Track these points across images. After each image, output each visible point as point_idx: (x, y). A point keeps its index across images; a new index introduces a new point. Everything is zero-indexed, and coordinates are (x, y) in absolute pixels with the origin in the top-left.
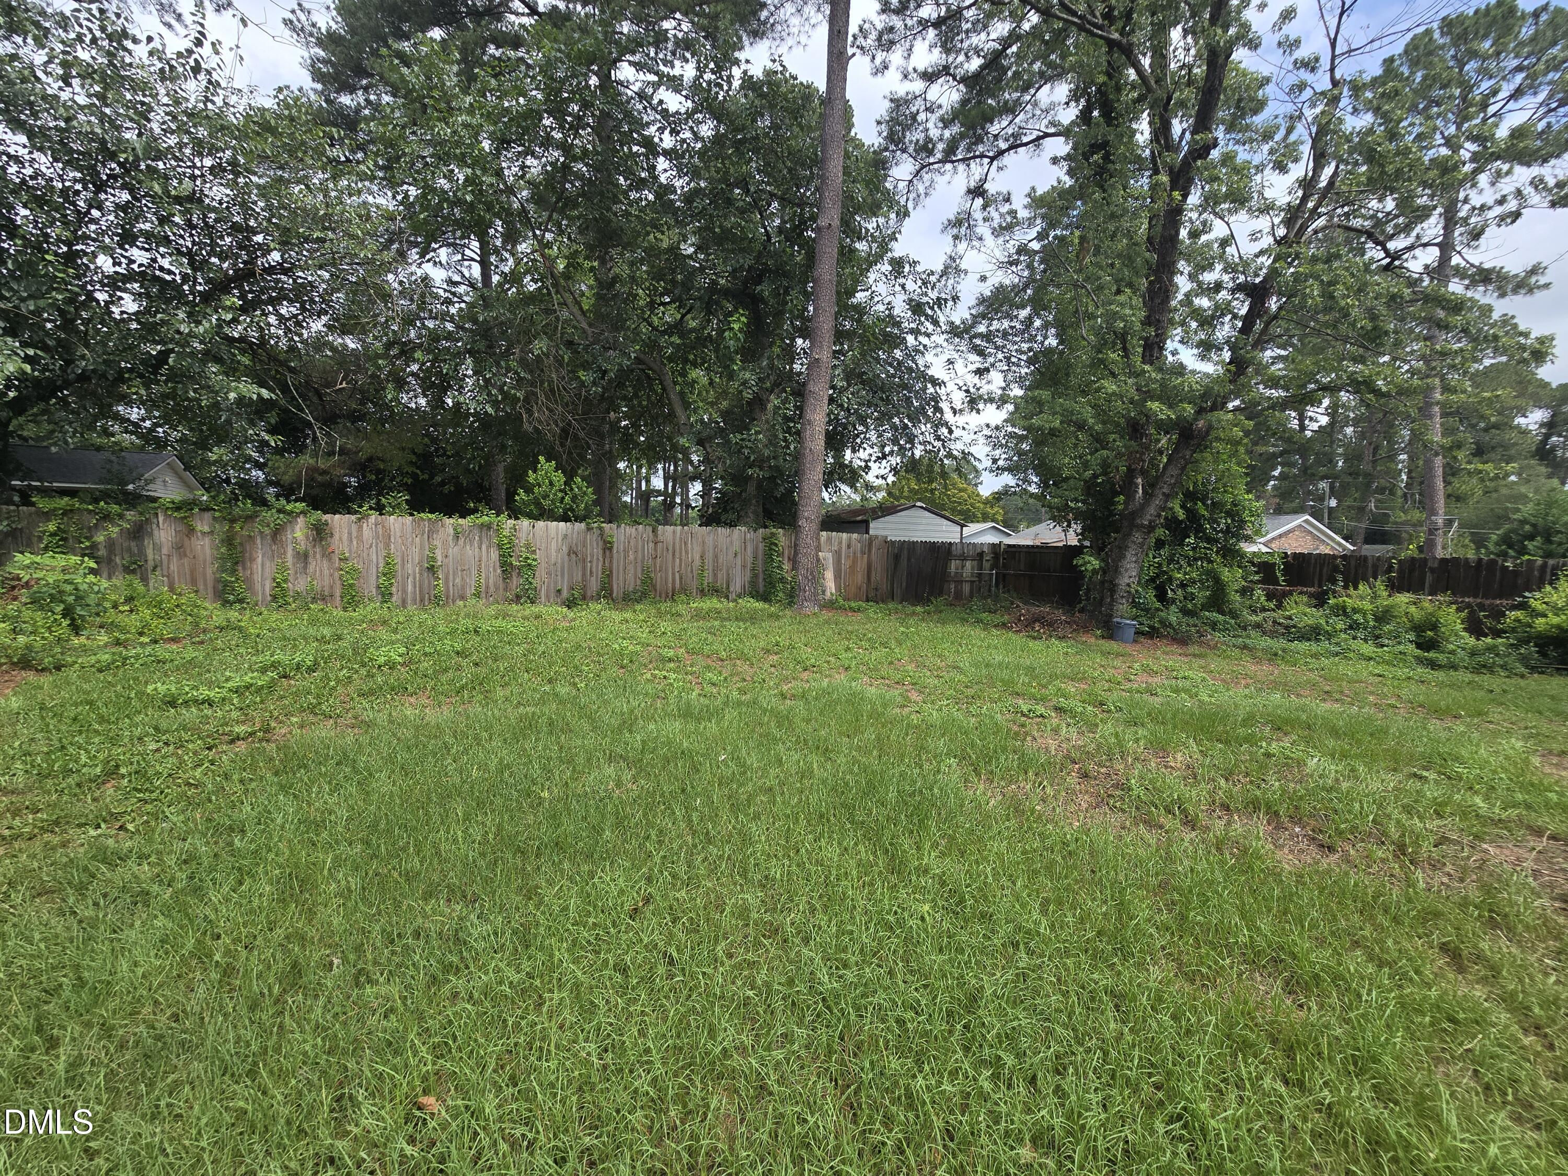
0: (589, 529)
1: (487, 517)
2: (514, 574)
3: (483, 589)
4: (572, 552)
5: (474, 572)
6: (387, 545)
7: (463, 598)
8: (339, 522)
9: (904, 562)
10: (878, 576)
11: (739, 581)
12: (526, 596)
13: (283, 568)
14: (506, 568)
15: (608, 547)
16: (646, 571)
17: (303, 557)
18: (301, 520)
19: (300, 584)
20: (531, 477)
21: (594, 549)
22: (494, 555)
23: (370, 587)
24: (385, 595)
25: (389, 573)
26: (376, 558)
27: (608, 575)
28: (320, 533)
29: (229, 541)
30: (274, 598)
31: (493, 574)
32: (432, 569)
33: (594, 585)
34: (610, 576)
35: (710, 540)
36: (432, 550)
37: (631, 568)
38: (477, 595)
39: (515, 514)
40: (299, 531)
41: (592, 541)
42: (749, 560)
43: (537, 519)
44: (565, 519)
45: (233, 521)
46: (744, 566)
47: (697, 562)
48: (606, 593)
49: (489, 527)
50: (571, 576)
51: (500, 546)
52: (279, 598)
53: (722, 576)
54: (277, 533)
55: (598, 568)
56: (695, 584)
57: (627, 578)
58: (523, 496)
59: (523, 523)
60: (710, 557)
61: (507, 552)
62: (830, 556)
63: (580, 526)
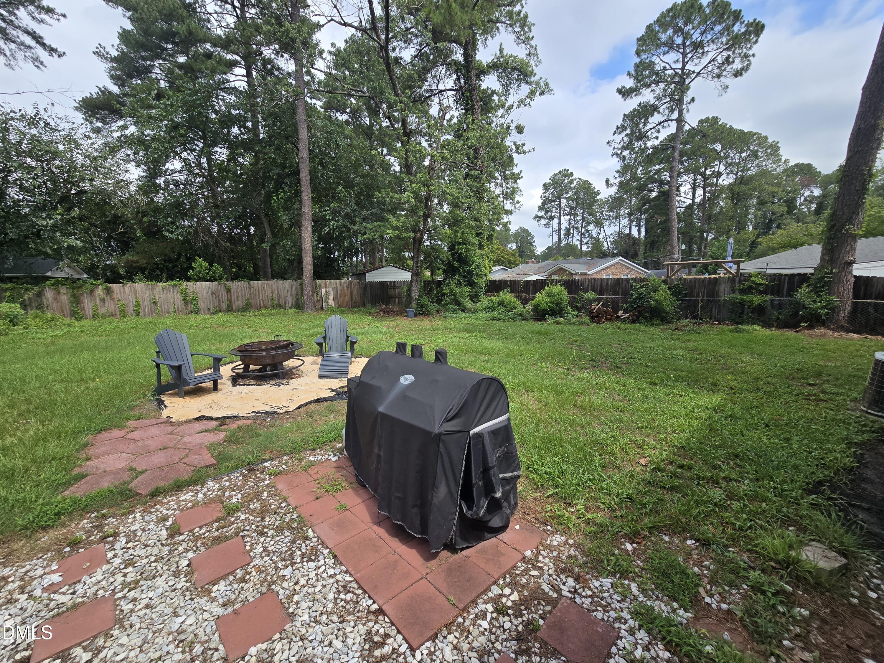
0: (220, 284)
1: (176, 282)
2: (189, 303)
3: (176, 309)
4: (212, 294)
5: (172, 303)
6: (136, 295)
7: (168, 313)
8: (115, 287)
9: (368, 291)
10: (356, 297)
11: (290, 301)
12: (195, 311)
13: (96, 304)
14: (186, 302)
15: (229, 291)
16: (248, 300)
17: (103, 300)
18: (100, 287)
19: (103, 310)
20: (194, 265)
21: (223, 292)
22: (180, 296)
23: (130, 310)
24: (137, 313)
25: (138, 305)
26: (132, 299)
27: (230, 302)
28: (108, 291)
29: (74, 296)
30: (94, 316)
31: (180, 304)
32: (154, 302)
33: (224, 306)
34: (231, 302)
35: (275, 286)
36: (154, 295)
37: (240, 299)
38: (175, 312)
39: (188, 279)
40: (100, 291)
41: (221, 288)
42: (294, 293)
43: (197, 281)
44: (209, 280)
45: (74, 288)
46: (292, 296)
47: (270, 295)
48: (230, 309)
49: (176, 285)
50: (214, 303)
51: (181, 293)
52: (96, 316)
53: (282, 301)
54: (92, 292)
55: (225, 299)
56: (270, 304)
57: (239, 302)
58: (191, 272)
59: (192, 283)
60: (275, 293)
61: (185, 295)
62: (331, 290)
63: (215, 283)
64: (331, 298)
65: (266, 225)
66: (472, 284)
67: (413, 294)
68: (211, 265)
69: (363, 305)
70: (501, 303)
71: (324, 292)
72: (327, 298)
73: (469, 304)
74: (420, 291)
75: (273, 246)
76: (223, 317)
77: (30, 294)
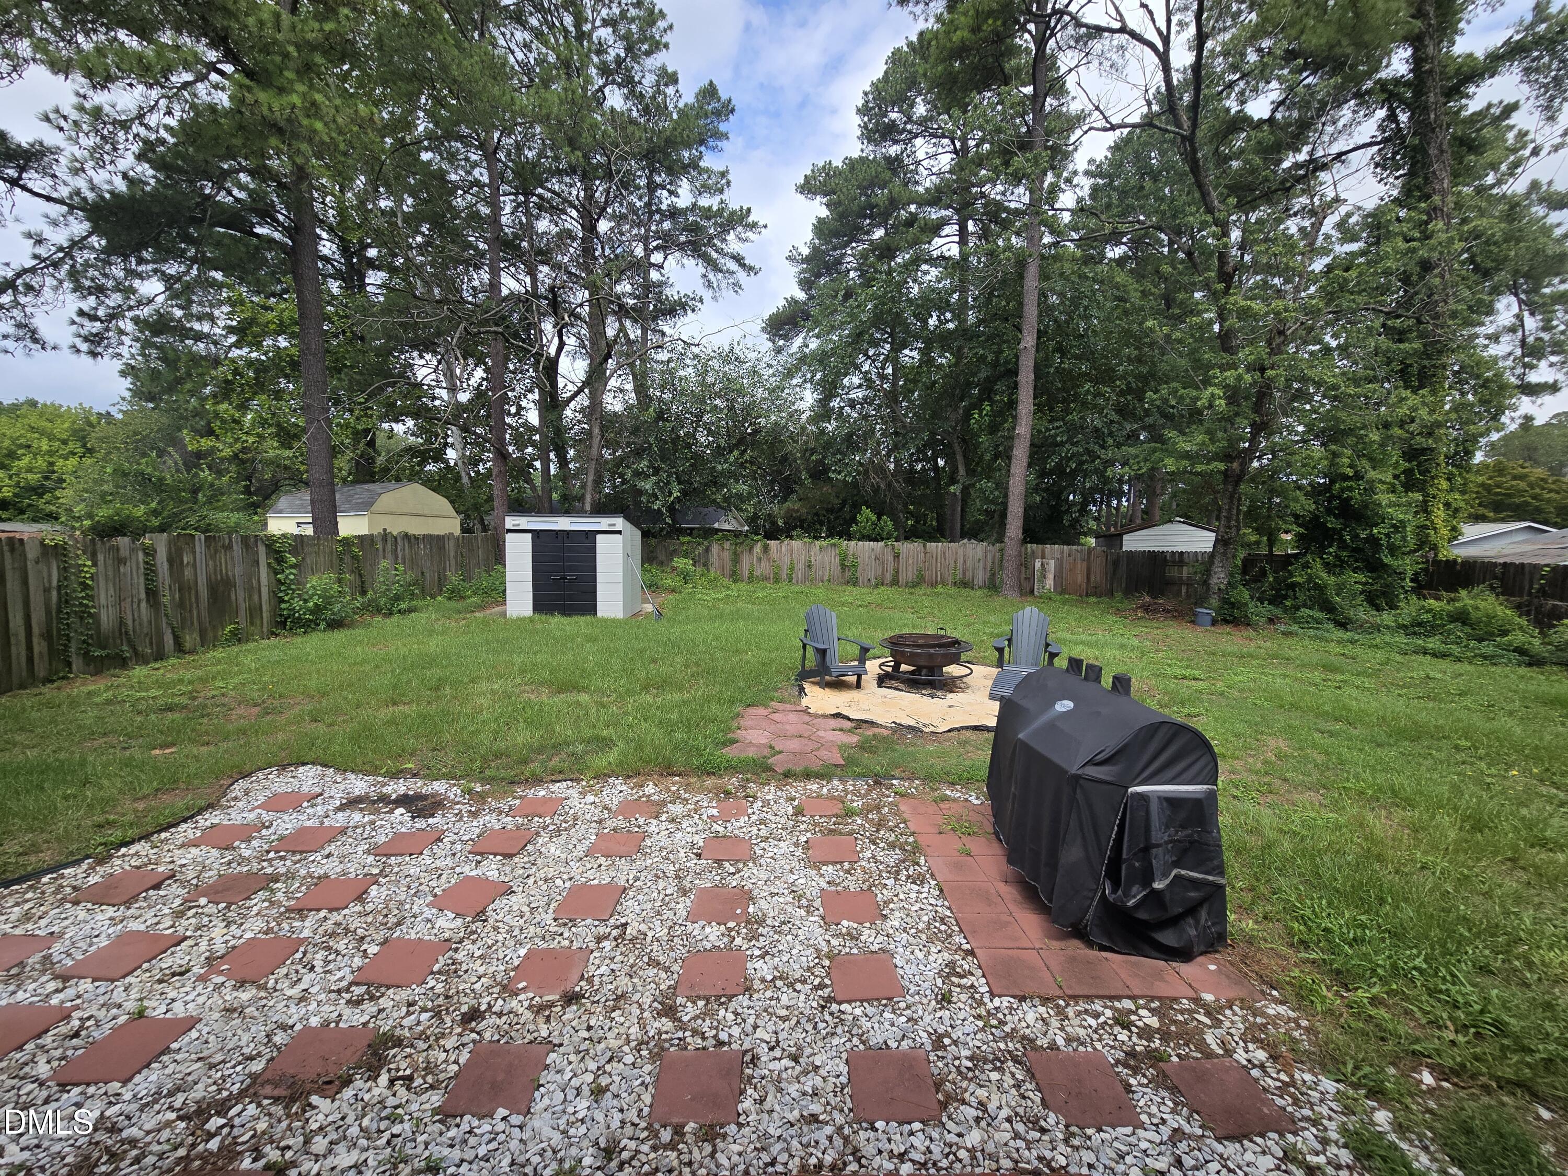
0: (887, 546)
1: (835, 540)
2: (847, 570)
3: (832, 577)
4: (876, 558)
5: (828, 568)
6: (792, 555)
7: (823, 581)
8: (772, 543)
9: (1123, 567)
10: (1097, 577)
11: (980, 577)
12: (853, 582)
13: (752, 565)
14: (843, 567)
15: (897, 556)
16: (919, 570)
17: (760, 560)
18: (759, 543)
19: (758, 573)
20: (859, 517)
21: (889, 557)
22: (837, 560)
23: (784, 574)
24: (791, 579)
25: (792, 568)
26: (787, 560)
28: (766, 549)
29: (735, 553)
30: (749, 578)
31: (837, 570)
32: (809, 566)
33: (889, 577)
34: (897, 572)
35: (961, 552)
36: (810, 557)
37: (910, 568)
38: (829, 581)
39: (850, 537)
40: (758, 548)
41: (888, 551)
42: (989, 564)
43: (859, 540)
44: (876, 540)
45: (736, 544)
46: (985, 568)
47: (953, 565)
48: (895, 582)
49: (834, 545)
50: (876, 570)
51: (840, 555)
52: (751, 579)
53: (969, 575)
54: (751, 549)
55: (891, 567)
56: (950, 579)
57: (908, 574)
58: (854, 528)
59: (853, 543)
60: (960, 561)
61: (843, 558)
62: (1052, 562)
63: (881, 544)
64: (1050, 576)
65: (959, 457)
66: (1374, 567)
67: (1214, 581)
68: (879, 518)
69: (1110, 593)
70: (1461, 618)
71: (1038, 564)
72: (1044, 576)
73: (1363, 614)
74: (1231, 575)
75: (965, 490)
76: (887, 592)
77: (701, 549)
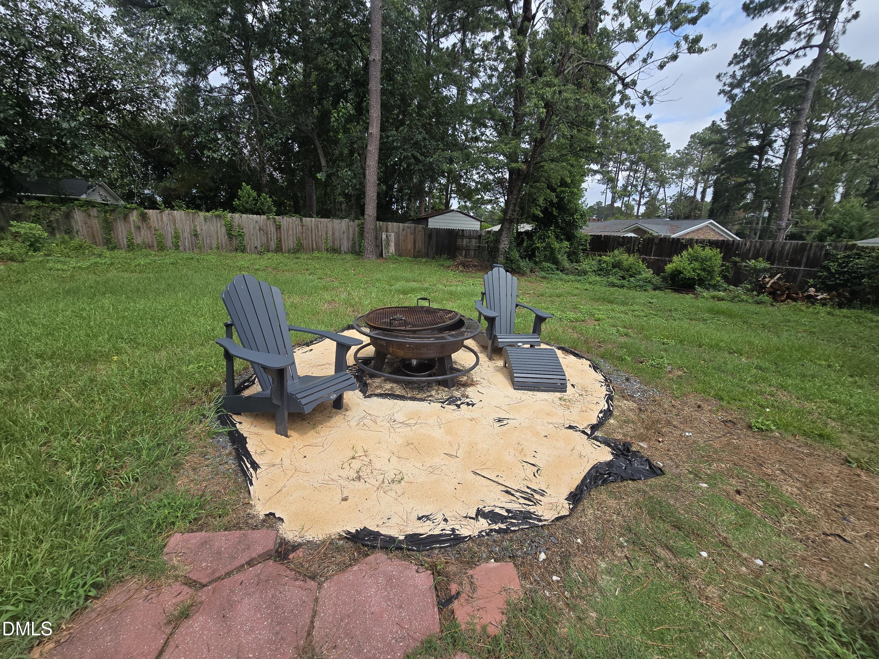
0: (269, 219)
1: (219, 212)
2: (234, 239)
3: (220, 245)
4: (260, 229)
5: (215, 237)
6: (175, 224)
7: (211, 249)
8: (151, 213)
9: (434, 239)
10: (420, 245)
11: (345, 245)
12: (242, 249)
13: (130, 233)
14: (230, 236)
15: (278, 228)
16: (299, 240)
17: (138, 228)
18: (135, 212)
19: (138, 240)
20: (240, 192)
21: (272, 229)
22: (224, 229)
23: (169, 243)
24: (177, 247)
25: (177, 237)
26: (170, 230)
27: (280, 240)
28: (144, 217)
29: (106, 221)
30: (128, 246)
31: (224, 238)
32: (195, 235)
33: (273, 245)
34: (280, 241)
35: (330, 225)
36: (195, 227)
37: (291, 238)
38: (218, 248)
39: (233, 210)
40: (134, 216)
41: (270, 223)
42: (351, 236)
43: (243, 213)
44: (258, 213)
45: (106, 212)
46: (348, 238)
47: (324, 236)
48: (279, 249)
49: (220, 216)
50: (261, 239)
51: (226, 225)
52: (131, 247)
53: (337, 243)
54: (126, 217)
55: (274, 236)
56: (323, 246)
57: (289, 243)
58: (236, 202)
59: (237, 215)
60: (330, 233)
61: (229, 228)
62: (393, 235)
63: (264, 217)
64: (392, 244)
65: (320, 152)
67: (502, 246)
68: (259, 195)
69: (427, 255)
71: (384, 236)
72: (388, 244)
73: (566, 264)
74: (511, 243)
75: (329, 176)
76: (277, 257)
77: (58, 215)
